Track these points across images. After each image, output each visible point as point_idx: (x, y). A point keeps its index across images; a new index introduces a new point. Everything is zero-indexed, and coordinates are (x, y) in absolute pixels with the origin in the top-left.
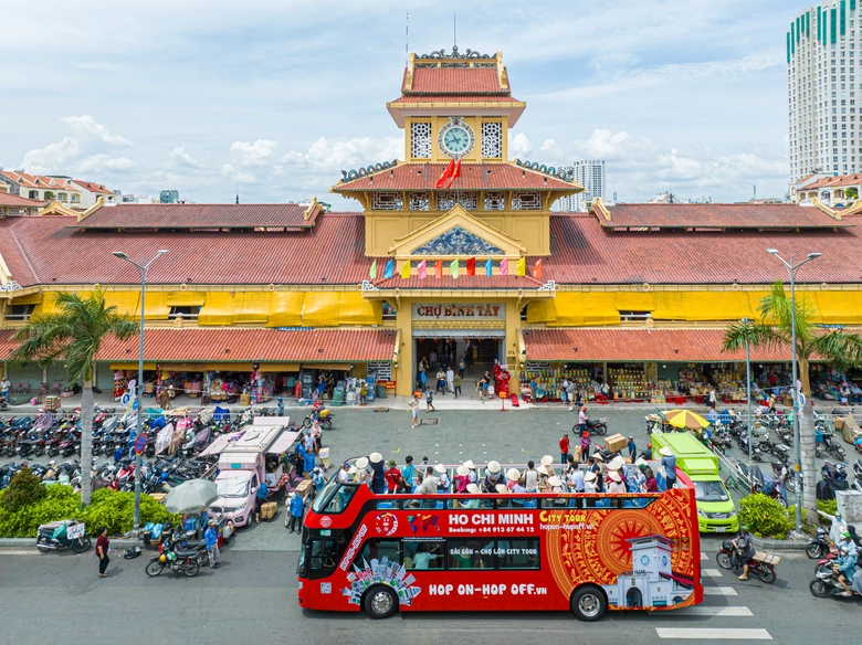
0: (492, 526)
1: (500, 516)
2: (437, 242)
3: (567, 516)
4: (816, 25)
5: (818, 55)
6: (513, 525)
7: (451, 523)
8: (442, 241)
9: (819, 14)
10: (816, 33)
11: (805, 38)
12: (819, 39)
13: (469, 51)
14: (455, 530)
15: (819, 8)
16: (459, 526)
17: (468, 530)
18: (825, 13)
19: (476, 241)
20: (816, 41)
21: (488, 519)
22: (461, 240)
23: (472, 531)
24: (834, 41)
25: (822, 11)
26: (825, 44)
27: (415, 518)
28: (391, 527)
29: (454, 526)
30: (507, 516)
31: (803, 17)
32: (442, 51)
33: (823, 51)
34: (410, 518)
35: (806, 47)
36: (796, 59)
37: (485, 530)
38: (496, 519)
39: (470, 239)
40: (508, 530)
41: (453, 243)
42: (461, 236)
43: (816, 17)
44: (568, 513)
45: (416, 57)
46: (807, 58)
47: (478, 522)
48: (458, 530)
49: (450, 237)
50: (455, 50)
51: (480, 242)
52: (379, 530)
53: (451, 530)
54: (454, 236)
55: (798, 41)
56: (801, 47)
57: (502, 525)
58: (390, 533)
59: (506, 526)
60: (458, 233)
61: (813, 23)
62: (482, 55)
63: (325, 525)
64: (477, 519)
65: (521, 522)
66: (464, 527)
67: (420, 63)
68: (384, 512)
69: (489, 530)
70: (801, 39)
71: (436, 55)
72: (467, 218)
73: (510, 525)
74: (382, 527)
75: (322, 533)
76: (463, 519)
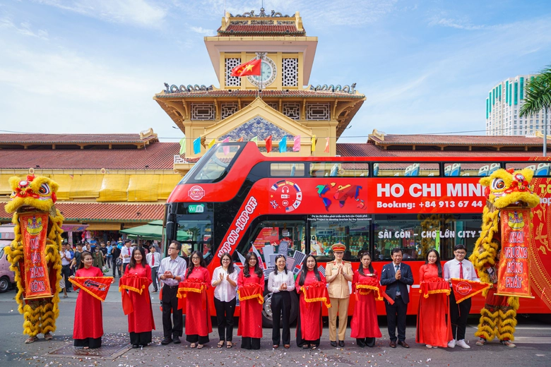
0: (437, 199)
1: (450, 186)
2: (241, 130)
3: (542, 186)
4: (505, 93)
5: (506, 112)
6: (467, 198)
7: (379, 195)
8: (245, 129)
9: (507, 86)
10: (505, 98)
11: (498, 102)
12: (507, 102)
13: (273, 12)
14: (385, 205)
15: (507, 82)
16: (391, 199)
17: (404, 205)
18: (511, 85)
19: (273, 129)
20: (505, 103)
21: (432, 189)
22: (261, 128)
23: (410, 206)
24: (516, 104)
25: (509, 83)
26: (510, 105)
27: (327, 189)
28: (292, 199)
29: (384, 199)
30: (458, 186)
31: (497, 88)
32: (252, 12)
33: (509, 110)
34: (321, 188)
35: (499, 108)
36: (492, 116)
37: (428, 204)
38: (444, 190)
39: (269, 127)
40: (460, 204)
41: (254, 131)
42: (261, 125)
43: (505, 88)
44: (544, 182)
45: (231, 16)
46: (499, 115)
47: (419, 194)
48: (390, 205)
49: (251, 125)
50: (263, 11)
51: (277, 130)
52: (274, 204)
53: (379, 204)
54: (255, 125)
55: (494, 104)
56: (495, 108)
57: (452, 198)
58: (290, 210)
59: (457, 199)
60: (258, 123)
61: (503, 92)
62: (284, 15)
63: (196, 198)
64: (416, 190)
65: (478, 194)
66: (399, 200)
67: (235, 21)
68: (283, 178)
69: (434, 204)
70: (496, 102)
71: (247, 15)
72: (267, 109)
73: (463, 199)
74: (280, 201)
75: (192, 209)
76: (397, 191)
